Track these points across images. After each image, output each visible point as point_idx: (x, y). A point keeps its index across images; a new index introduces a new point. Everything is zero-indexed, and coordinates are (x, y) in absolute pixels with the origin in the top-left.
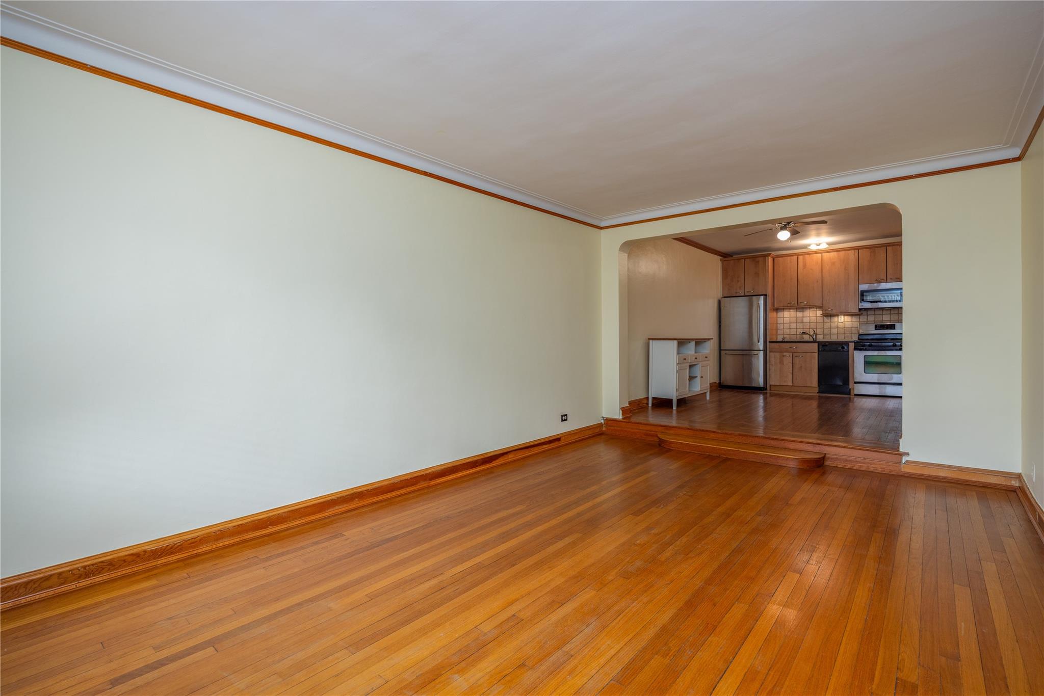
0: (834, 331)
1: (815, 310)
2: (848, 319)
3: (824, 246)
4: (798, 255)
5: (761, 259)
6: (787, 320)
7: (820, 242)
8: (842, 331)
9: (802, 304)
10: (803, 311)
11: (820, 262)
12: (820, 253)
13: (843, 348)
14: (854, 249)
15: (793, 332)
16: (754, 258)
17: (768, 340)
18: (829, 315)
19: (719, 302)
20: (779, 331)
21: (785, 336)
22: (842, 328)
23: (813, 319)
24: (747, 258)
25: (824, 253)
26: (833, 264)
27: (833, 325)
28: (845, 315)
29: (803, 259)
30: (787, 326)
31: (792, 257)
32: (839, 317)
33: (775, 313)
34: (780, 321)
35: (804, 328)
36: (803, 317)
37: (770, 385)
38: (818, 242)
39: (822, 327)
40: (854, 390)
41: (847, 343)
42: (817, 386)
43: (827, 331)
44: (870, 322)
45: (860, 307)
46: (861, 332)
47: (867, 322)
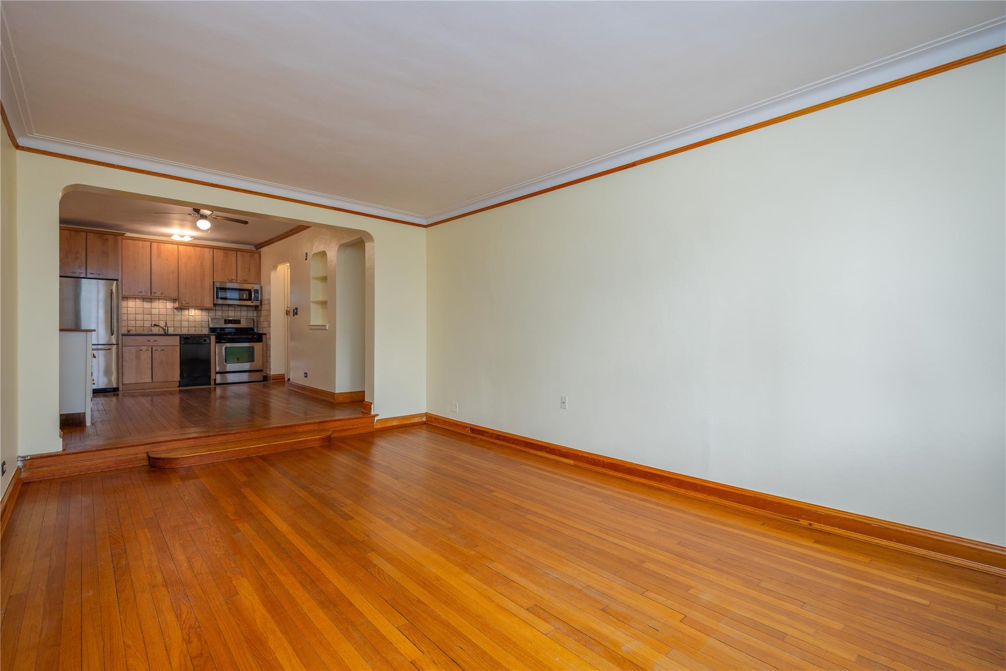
0: (185, 324)
1: (165, 301)
2: (198, 312)
3: (187, 239)
4: (151, 242)
5: (111, 238)
6: (132, 310)
7: (184, 234)
8: (192, 324)
9: (156, 295)
10: (151, 302)
11: (176, 253)
12: (176, 244)
13: (205, 341)
14: (209, 248)
15: (139, 324)
16: (101, 234)
17: (121, 333)
18: (180, 309)
21: (129, 328)
22: (193, 321)
23: (163, 311)
24: (91, 232)
25: (181, 245)
26: (190, 257)
27: (184, 318)
28: (195, 309)
29: (158, 246)
30: (131, 317)
31: (144, 242)
35: (153, 319)
36: (151, 308)
37: (123, 384)
38: (182, 234)
39: (173, 319)
40: (215, 380)
41: (208, 336)
42: (179, 380)
43: (177, 324)
44: (221, 317)
45: (215, 303)
46: (211, 326)
47: (216, 317)
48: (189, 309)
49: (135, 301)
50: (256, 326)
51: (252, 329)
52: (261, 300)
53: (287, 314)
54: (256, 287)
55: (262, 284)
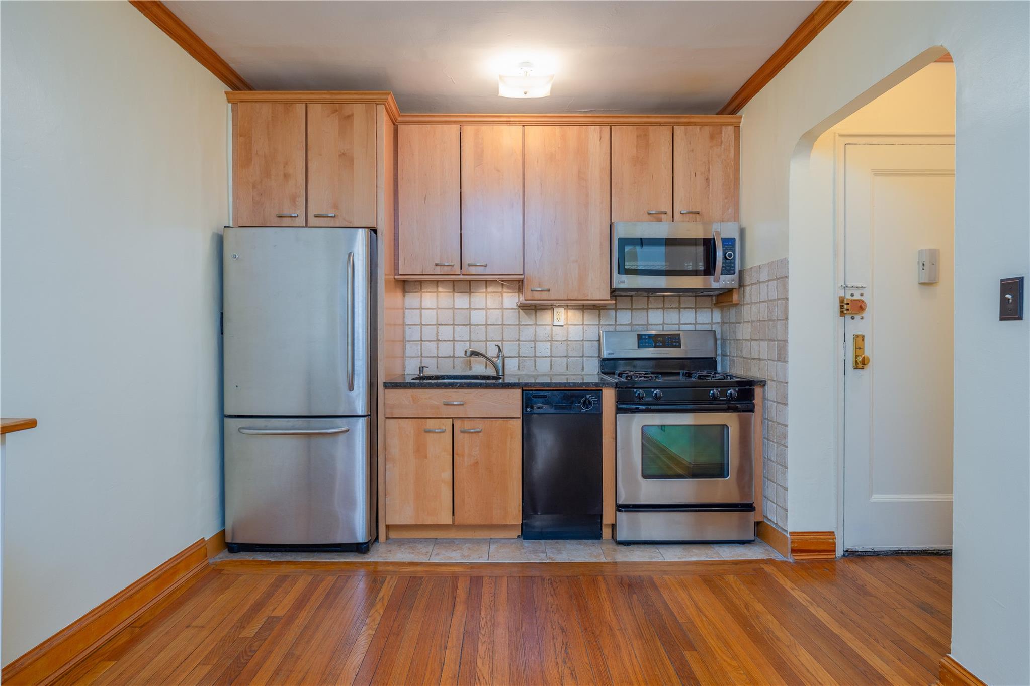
0: (544, 349)
1: (500, 290)
2: (573, 316)
4: (462, 121)
6: (429, 316)
8: (561, 349)
9: (471, 271)
10: (470, 292)
11: (519, 150)
12: (519, 122)
13: (588, 405)
14: (601, 125)
15: (445, 349)
17: (381, 379)
18: (532, 308)
19: (219, 242)
20: (408, 345)
21: (426, 362)
22: (561, 342)
23: (495, 316)
24: (315, 102)
25: (530, 124)
26: (551, 159)
27: (542, 333)
28: (567, 307)
29: (476, 136)
30: (429, 333)
32: (556, 310)
33: (399, 295)
34: (412, 317)
35: (473, 338)
36: (470, 309)
37: (388, 527)
39: (516, 338)
40: (614, 527)
41: (597, 391)
42: (520, 522)
43: (526, 350)
44: (628, 328)
45: (615, 286)
46: (605, 355)
47: (618, 328)
48: (551, 307)
49: (437, 292)
50: (719, 352)
51: (710, 363)
52: (741, 272)
53: (842, 313)
54: (728, 230)
55: (745, 221)
